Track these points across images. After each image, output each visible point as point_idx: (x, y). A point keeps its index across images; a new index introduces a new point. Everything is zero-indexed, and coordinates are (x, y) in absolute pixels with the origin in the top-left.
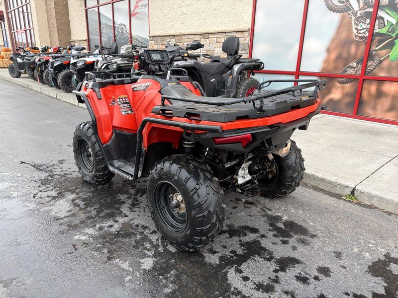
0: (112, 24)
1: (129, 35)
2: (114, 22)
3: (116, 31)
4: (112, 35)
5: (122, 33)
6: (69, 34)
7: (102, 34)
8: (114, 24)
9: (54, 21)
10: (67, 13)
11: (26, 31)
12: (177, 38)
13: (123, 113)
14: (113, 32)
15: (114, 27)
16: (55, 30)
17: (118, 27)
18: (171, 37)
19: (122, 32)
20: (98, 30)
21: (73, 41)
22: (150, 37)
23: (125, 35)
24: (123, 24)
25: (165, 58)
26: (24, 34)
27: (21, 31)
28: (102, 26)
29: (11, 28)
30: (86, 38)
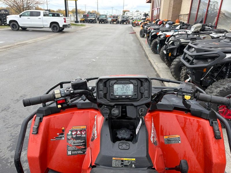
0: (208, 2)
1: (218, 11)
3: (209, 7)
4: (206, 11)
5: (213, 9)
6: (180, 10)
7: (200, 10)
11: (158, 9)
13: (70, 153)
14: (207, 8)
15: (209, 4)
16: (172, 8)
17: (211, 5)
20: (197, 7)
21: (181, 15)
23: (215, 11)
24: (216, 2)
25: (142, 94)
26: (157, 11)
27: (156, 9)
28: (201, 4)
29: (153, 7)
30: (188, 13)
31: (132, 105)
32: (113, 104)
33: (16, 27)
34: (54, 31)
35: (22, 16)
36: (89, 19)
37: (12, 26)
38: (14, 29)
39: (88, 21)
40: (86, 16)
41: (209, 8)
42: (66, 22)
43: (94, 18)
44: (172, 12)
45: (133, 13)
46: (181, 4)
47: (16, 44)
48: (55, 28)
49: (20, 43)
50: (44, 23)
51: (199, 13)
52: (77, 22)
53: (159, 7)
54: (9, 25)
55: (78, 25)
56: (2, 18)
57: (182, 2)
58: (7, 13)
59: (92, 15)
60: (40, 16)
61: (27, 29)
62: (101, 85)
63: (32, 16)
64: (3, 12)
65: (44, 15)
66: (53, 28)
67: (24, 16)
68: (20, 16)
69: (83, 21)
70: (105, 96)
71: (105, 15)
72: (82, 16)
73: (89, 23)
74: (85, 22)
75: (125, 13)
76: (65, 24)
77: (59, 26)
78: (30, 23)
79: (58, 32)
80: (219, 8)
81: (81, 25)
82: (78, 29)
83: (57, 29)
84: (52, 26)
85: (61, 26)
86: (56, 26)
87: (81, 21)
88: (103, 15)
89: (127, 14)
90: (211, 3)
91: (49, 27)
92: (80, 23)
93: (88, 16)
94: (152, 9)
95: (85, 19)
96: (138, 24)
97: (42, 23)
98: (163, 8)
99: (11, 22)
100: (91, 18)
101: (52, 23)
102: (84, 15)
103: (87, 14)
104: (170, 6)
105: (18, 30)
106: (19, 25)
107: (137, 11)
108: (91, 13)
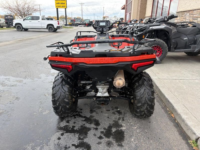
0: (162, 7)
1: (168, 12)
2: (163, 5)
4: (161, 13)
6: (145, 14)
7: (157, 13)
8: (163, 6)
9: (139, 8)
10: (146, 4)
12: (190, 12)
14: (161, 11)
15: (163, 8)
16: (139, 12)
18: (187, 12)
19: (165, 11)
20: (156, 11)
21: (146, 17)
22: (177, 12)
23: (166, 13)
24: (166, 6)
25: (108, 25)
26: (129, 15)
27: (128, 14)
28: (158, 8)
29: (126, 12)
30: (151, 15)
31: (105, 28)
32: (100, 27)
33: (20, 29)
34: (50, 31)
35: (25, 20)
36: (75, 23)
37: (17, 28)
38: (19, 30)
39: (75, 25)
40: (73, 21)
41: (163, 11)
42: (59, 24)
43: (79, 22)
44: (140, 15)
45: (112, 18)
46: (146, 9)
47: (25, 39)
48: (51, 29)
49: (27, 38)
50: (42, 25)
51: (157, 15)
52: (66, 25)
53: (130, 12)
54: (15, 27)
55: (68, 28)
56: (9, 22)
57: (147, 8)
58: (12, 18)
59: (78, 20)
60: (39, 19)
61: (29, 30)
62: (97, 23)
63: (33, 20)
64: (9, 17)
65: (42, 19)
66: (49, 29)
67: (26, 20)
68: (24, 20)
69: (71, 25)
70: (98, 25)
71: (88, 20)
72: (70, 21)
73: (75, 26)
74: (72, 26)
75: (105, 19)
76: (58, 25)
77: (54, 27)
78: (31, 25)
79: (53, 32)
80: (168, 10)
81: (70, 27)
82: (68, 30)
83: (52, 29)
84: (48, 28)
85: (55, 27)
86: (51, 28)
87: (69, 25)
88: (87, 20)
89: (106, 19)
90: (164, 7)
91: (46, 28)
92: (68, 26)
93: (75, 20)
94: (126, 13)
95: (72, 23)
96: (115, 26)
97: (40, 25)
98: (133, 12)
99: (16, 24)
100: (77, 22)
101: (48, 25)
102: (71, 20)
103: (74, 19)
104: (138, 11)
105: (22, 31)
106: (22, 27)
107: (115, 17)
108: (77, 19)
